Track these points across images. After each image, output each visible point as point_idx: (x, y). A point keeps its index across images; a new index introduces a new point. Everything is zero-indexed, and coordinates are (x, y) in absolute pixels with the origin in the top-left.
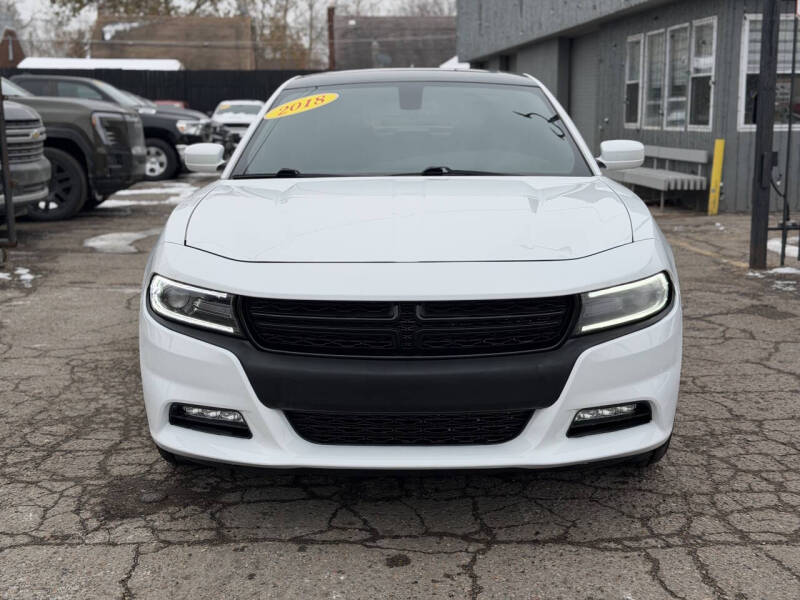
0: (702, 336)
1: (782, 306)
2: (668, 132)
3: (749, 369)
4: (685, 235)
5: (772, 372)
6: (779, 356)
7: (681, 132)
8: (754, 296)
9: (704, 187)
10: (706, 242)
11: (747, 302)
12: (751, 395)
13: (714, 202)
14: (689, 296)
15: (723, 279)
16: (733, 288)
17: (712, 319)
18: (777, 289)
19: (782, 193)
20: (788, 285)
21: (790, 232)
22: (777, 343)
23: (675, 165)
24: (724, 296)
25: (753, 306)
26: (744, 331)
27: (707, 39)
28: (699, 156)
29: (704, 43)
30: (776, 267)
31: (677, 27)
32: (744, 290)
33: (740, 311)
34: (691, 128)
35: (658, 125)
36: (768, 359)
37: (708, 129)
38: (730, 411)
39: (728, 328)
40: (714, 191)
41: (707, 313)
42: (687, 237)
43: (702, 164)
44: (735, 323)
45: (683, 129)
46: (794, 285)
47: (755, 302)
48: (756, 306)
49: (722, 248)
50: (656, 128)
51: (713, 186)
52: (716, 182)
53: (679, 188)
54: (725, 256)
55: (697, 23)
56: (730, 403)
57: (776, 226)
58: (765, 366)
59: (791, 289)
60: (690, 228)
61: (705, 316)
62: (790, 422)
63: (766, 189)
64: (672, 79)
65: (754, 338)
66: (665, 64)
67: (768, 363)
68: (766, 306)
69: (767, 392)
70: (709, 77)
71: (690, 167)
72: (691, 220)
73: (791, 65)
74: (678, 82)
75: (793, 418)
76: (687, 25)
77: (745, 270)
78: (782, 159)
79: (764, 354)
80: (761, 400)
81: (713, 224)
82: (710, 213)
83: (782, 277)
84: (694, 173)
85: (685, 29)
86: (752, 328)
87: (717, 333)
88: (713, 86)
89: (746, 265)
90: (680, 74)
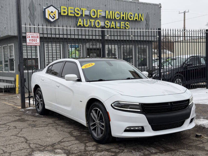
0: (2, 129)
1: (26, 118)
2: (5, 73)
3: (12, 137)
4: (8, 100)
5: (18, 137)
6: (21, 133)
7: (8, 73)
8: (20, 116)
9: (14, 87)
10: (13, 102)
11: (18, 118)
12: (11, 145)
13: (17, 90)
14: (2, 118)
15: (13, 112)
16: (15, 114)
17: (7, 124)
18: (27, 113)
19: (28, 89)
20: (30, 112)
21: (31, 98)
22: (22, 129)
23: (7, 81)
24: (12, 117)
25: (19, 119)
26: (14, 126)
27: (12, 49)
28: (12, 79)
29: (11, 50)
30: (28, 107)
31: (4, 46)
32: (18, 115)
33: (15, 121)
34: (10, 72)
35: (2, 71)
36: (18, 134)
37: (14, 72)
38: (3, 151)
39: (10, 126)
40: (17, 88)
41: (6, 122)
42: (8, 101)
43: (14, 81)
44: (13, 124)
45: (8, 72)
46: (31, 112)
47: (20, 118)
48: (20, 119)
49: (16, 103)
50: (2, 72)
51: (16, 87)
52: (17, 86)
53: (8, 87)
54: (16, 105)
55: (9, 45)
56: (4, 149)
57: (27, 97)
58: (17, 136)
59: (30, 113)
60: (10, 98)
61: (5, 123)
62: (18, 151)
63: (23, 88)
64: (5, 59)
65: (16, 128)
66: (2, 55)
67: (18, 135)
68: (22, 119)
69: (15, 144)
70: (13, 59)
71: (10, 82)
72: (11, 96)
73: (31, 56)
74: (6, 60)
75: (20, 150)
76: (7, 45)
77: (20, 109)
78: (27, 80)
79: (18, 133)
80: (13, 146)
81: (17, 96)
82: (16, 93)
83: (29, 110)
84: (12, 83)
85: (6, 46)
86: (16, 125)
87: (7, 128)
88: (14, 61)
89: (20, 107)
90: (6, 58)
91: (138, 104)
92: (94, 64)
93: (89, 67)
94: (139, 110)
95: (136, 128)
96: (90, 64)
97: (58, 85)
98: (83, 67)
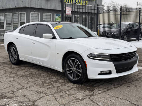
91: (108, 55)
92: (62, 26)
93: (59, 28)
94: (108, 59)
95: (106, 72)
96: (59, 26)
97: (34, 42)
98: (55, 28)
